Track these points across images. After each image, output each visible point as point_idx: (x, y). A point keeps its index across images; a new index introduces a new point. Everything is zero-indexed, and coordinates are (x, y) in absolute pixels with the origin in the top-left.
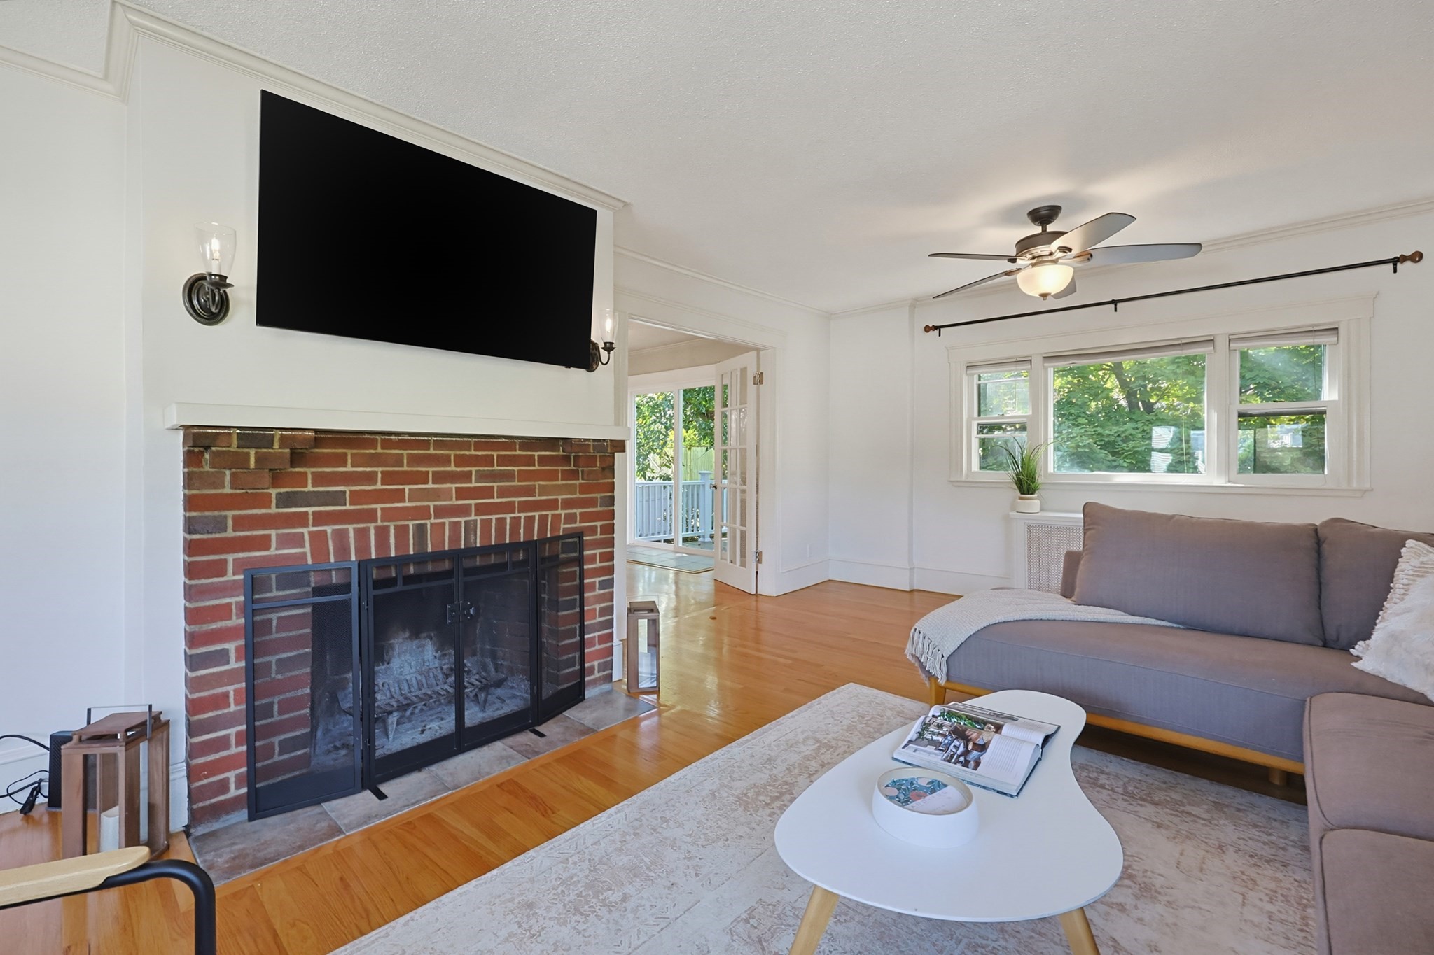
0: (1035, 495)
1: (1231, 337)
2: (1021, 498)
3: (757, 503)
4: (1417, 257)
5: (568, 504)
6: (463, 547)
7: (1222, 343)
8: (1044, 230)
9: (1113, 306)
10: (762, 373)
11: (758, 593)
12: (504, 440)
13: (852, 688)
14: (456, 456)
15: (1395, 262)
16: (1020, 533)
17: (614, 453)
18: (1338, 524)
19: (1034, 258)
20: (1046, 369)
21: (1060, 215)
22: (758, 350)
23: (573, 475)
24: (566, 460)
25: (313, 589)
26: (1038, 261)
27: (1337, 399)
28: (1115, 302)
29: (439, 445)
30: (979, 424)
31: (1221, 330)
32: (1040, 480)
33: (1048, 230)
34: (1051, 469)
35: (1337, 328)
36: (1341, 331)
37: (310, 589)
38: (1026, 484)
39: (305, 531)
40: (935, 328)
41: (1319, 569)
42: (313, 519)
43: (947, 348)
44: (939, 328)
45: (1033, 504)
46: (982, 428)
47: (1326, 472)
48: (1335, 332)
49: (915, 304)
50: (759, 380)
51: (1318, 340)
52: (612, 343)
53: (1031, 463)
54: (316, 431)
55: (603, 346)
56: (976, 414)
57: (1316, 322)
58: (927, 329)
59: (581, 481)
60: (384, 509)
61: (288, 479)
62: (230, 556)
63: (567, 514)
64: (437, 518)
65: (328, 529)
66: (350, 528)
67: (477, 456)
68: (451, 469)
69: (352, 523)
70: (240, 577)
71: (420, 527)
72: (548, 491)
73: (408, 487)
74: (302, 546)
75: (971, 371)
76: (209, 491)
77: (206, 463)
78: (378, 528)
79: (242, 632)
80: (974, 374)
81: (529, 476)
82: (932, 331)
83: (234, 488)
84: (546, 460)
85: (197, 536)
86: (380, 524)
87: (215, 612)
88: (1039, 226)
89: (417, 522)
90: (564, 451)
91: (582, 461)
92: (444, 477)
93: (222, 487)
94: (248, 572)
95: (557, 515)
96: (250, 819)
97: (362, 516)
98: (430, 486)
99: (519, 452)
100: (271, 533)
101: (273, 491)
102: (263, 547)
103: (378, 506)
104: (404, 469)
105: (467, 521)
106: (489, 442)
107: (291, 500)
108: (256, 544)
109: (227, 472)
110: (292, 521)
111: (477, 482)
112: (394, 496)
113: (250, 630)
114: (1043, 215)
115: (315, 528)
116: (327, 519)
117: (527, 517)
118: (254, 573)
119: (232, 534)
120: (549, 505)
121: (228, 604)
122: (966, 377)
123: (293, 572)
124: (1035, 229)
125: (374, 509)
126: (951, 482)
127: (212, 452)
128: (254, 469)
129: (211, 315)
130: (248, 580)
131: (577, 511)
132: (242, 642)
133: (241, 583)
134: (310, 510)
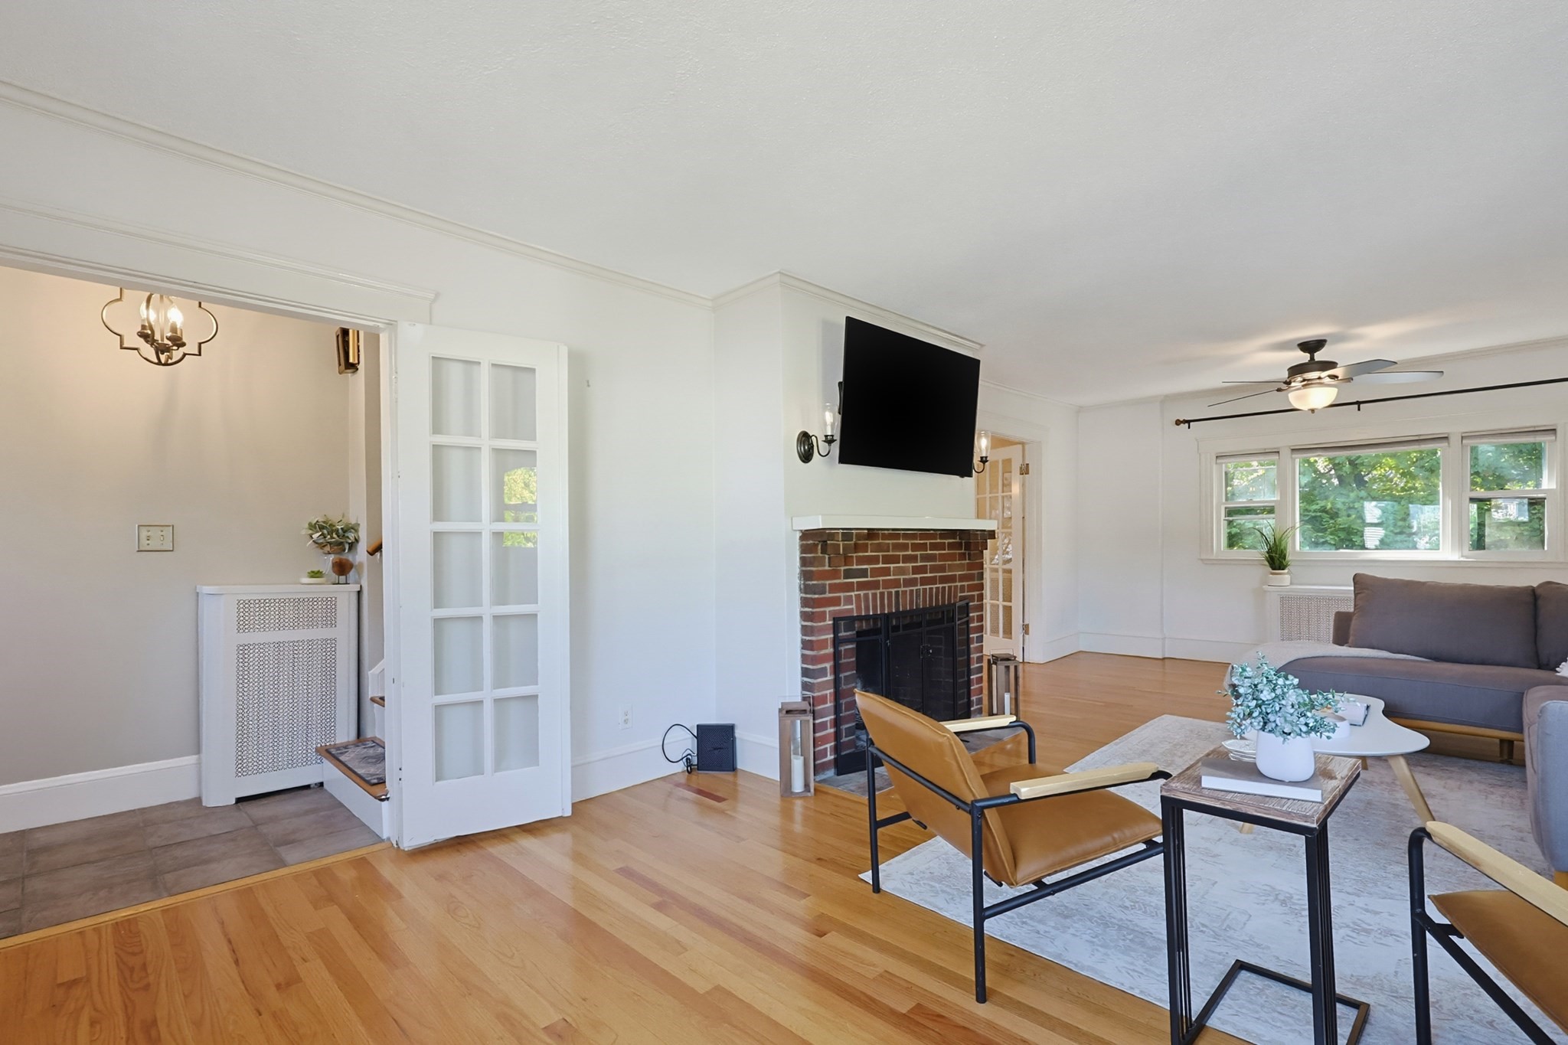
0: (1286, 571)
1: (1463, 435)
2: (1272, 574)
3: (1023, 582)
5: (962, 578)
6: (908, 608)
7: (1455, 440)
8: (1312, 358)
9: (1356, 406)
10: (1028, 464)
11: (1025, 661)
12: (932, 532)
13: (1167, 719)
14: (912, 544)
16: (1274, 604)
17: (986, 540)
18: (1549, 586)
19: (1305, 380)
20: (1293, 460)
21: (1326, 346)
22: (1023, 444)
23: (962, 557)
24: (959, 546)
25: (857, 632)
26: (1307, 383)
27: (1555, 487)
28: (1358, 403)
29: (906, 536)
30: (1226, 508)
31: (1454, 430)
32: (1289, 558)
33: (1316, 359)
34: (1298, 548)
35: (1554, 430)
36: (1558, 432)
37: (854, 632)
38: (1276, 560)
39: (853, 594)
40: (1185, 422)
41: (1535, 617)
42: (857, 586)
43: (1197, 440)
44: (1188, 422)
45: (1284, 578)
46: (1230, 512)
47: (1546, 548)
48: (1554, 432)
49: (1168, 400)
50: (1025, 470)
51: (1538, 439)
52: (985, 457)
53: (1283, 542)
54: (868, 529)
55: (980, 459)
56: (1224, 500)
57: (1539, 424)
58: (1178, 423)
59: (967, 561)
60: (883, 580)
61: (847, 560)
62: (827, 609)
63: (961, 586)
64: (904, 587)
65: (862, 593)
66: (870, 592)
67: (920, 543)
68: (910, 553)
69: (871, 589)
70: (831, 622)
71: (897, 593)
72: (951, 569)
73: (892, 566)
74: (852, 604)
75: (1219, 461)
76: (821, 569)
77: (819, 551)
78: (881, 593)
79: (832, 657)
80: (1222, 463)
81: (943, 557)
82: (1182, 424)
83: (829, 566)
84: (951, 546)
85: (816, 596)
86: (881, 590)
87: (822, 644)
88: (1308, 355)
89: (896, 589)
90: (960, 539)
91: (968, 546)
92: (907, 559)
93: (824, 566)
94: (834, 619)
95: (956, 587)
96: (838, 775)
97: (874, 585)
98: (901, 565)
99: (939, 541)
100: (842, 595)
101: (842, 568)
102: (839, 604)
103: (881, 578)
104: (891, 553)
105: (916, 590)
106: (925, 533)
107: (848, 574)
108: (836, 602)
109: (827, 556)
110: (849, 587)
111: (921, 562)
112: (887, 572)
113: (836, 656)
114: (1311, 346)
115: (856, 593)
116: (862, 586)
117: (943, 587)
118: (836, 620)
119: (828, 595)
120: (952, 579)
121: (827, 639)
122: (1214, 466)
123: (850, 620)
124: (1304, 357)
125: (879, 581)
126: (1202, 560)
127: (826, 544)
128: (839, 554)
129: (806, 457)
130: (834, 624)
131: (966, 583)
132: (832, 663)
133: (832, 626)
134: (855, 580)
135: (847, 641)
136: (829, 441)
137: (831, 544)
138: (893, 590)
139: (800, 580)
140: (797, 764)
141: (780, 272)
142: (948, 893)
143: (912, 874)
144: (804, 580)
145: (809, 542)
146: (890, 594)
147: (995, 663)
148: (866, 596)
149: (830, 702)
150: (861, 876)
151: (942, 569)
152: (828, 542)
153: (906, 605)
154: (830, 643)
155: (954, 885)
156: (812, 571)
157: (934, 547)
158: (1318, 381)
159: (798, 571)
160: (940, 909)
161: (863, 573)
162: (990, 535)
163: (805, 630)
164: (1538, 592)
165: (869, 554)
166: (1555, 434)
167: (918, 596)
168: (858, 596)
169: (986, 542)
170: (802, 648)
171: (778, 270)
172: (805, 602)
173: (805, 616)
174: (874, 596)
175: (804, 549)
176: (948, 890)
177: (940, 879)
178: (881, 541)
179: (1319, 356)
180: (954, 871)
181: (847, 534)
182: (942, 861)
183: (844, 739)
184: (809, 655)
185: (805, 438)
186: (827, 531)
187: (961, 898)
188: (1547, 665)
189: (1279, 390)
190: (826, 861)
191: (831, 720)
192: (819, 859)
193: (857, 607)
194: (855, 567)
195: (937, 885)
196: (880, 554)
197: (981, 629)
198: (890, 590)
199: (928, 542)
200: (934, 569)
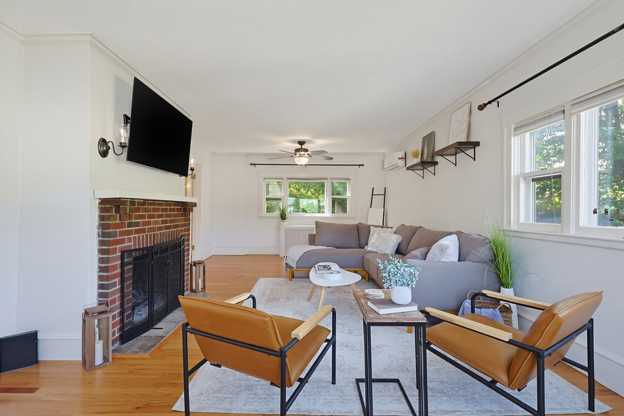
0: (286, 220)
1: (331, 178)
2: (282, 221)
4: (363, 165)
5: (182, 226)
6: (159, 243)
7: (329, 179)
8: (302, 147)
9: (314, 166)
10: (195, 175)
12: (170, 202)
13: (262, 279)
14: (161, 208)
15: (360, 165)
16: (283, 232)
19: (300, 154)
21: (305, 143)
23: (182, 215)
24: (181, 209)
27: (349, 196)
28: (306, 165)
30: (266, 198)
31: (329, 176)
32: (287, 216)
35: (350, 179)
37: (133, 258)
38: (283, 217)
39: (132, 236)
41: (358, 233)
42: (134, 232)
43: (257, 171)
44: (255, 164)
45: (286, 223)
46: (268, 200)
47: (348, 213)
49: (248, 155)
50: (194, 177)
51: (346, 181)
52: (193, 168)
54: (143, 200)
55: (190, 169)
56: (266, 195)
58: (251, 164)
59: (184, 217)
60: (147, 228)
61: (130, 217)
62: (118, 246)
63: (181, 229)
64: (157, 231)
65: (137, 235)
66: (141, 235)
67: (165, 208)
68: (160, 213)
69: (141, 233)
70: (120, 254)
71: (154, 234)
72: (178, 221)
73: (152, 220)
74: (132, 242)
75: (265, 180)
76: (114, 222)
77: (114, 212)
78: (146, 235)
79: (120, 275)
80: (266, 181)
81: (175, 216)
82: (253, 165)
83: (120, 220)
84: (178, 210)
85: (111, 239)
86: (147, 233)
87: (114, 268)
88: (300, 146)
89: (153, 233)
90: (181, 207)
91: (185, 210)
92: (160, 216)
93: (117, 220)
94: (122, 252)
95: (179, 230)
96: (122, 344)
97: (143, 231)
98: (156, 219)
99: (173, 207)
100: (126, 237)
101: (127, 222)
102: (124, 243)
103: (146, 227)
104: (151, 213)
105: (163, 232)
106: (167, 203)
107: (130, 225)
108: (122, 241)
109: (118, 215)
110: (130, 233)
111: (165, 218)
112: (149, 223)
113: (122, 274)
114: (301, 143)
115: (134, 236)
116: (137, 232)
117: (174, 230)
118: (123, 253)
119: (118, 238)
120: (177, 226)
121: (117, 264)
122: (263, 182)
123: (130, 251)
124: (299, 146)
125: (145, 228)
126: (258, 217)
127: (120, 207)
128: (127, 213)
129: (104, 154)
130: (121, 255)
131: (183, 228)
132: (119, 278)
133: (120, 256)
134: (133, 228)
135: (129, 264)
136: (122, 146)
137: (122, 207)
138: (152, 233)
139: (99, 229)
140: (99, 346)
141: (91, 34)
142: (229, 398)
143: (202, 394)
144: (102, 229)
145: (107, 206)
146: (151, 235)
147: (195, 265)
148: (139, 237)
149: (118, 302)
150: (173, 409)
151: (174, 221)
152: (121, 206)
153: (158, 241)
154: (118, 266)
155: (228, 391)
156: (109, 224)
157: (171, 210)
158: (304, 155)
159: (97, 223)
160: (230, 410)
161: (137, 224)
162: (194, 205)
163: (101, 260)
164: (358, 225)
165: (141, 213)
166: (350, 180)
167: (163, 235)
168: (135, 238)
169: (193, 208)
170: (99, 272)
171: (90, 33)
172: (101, 243)
173: (101, 252)
174: (143, 236)
175: (102, 210)
176: (228, 396)
177: (219, 391)
178: (147, 207)
179: (304, 147)
180: (223, 383)
181: (133, 201)
182: (213, 378)
183: (125, 322)
184: (104, 276)
185: (103, 142)
186: (122, 200)
187: (236, 398)
188: (362, 247)
189: (291, 156)
190: (143, 407)
191: (118, 313)
192: (137, 408)
193: (134, 243)
194: (133, 221)
195: (220, 395)
196: (146, 213)
197: (188, 250)
198: (151, 233)
199: (168, 207)
200: (171, 221)
